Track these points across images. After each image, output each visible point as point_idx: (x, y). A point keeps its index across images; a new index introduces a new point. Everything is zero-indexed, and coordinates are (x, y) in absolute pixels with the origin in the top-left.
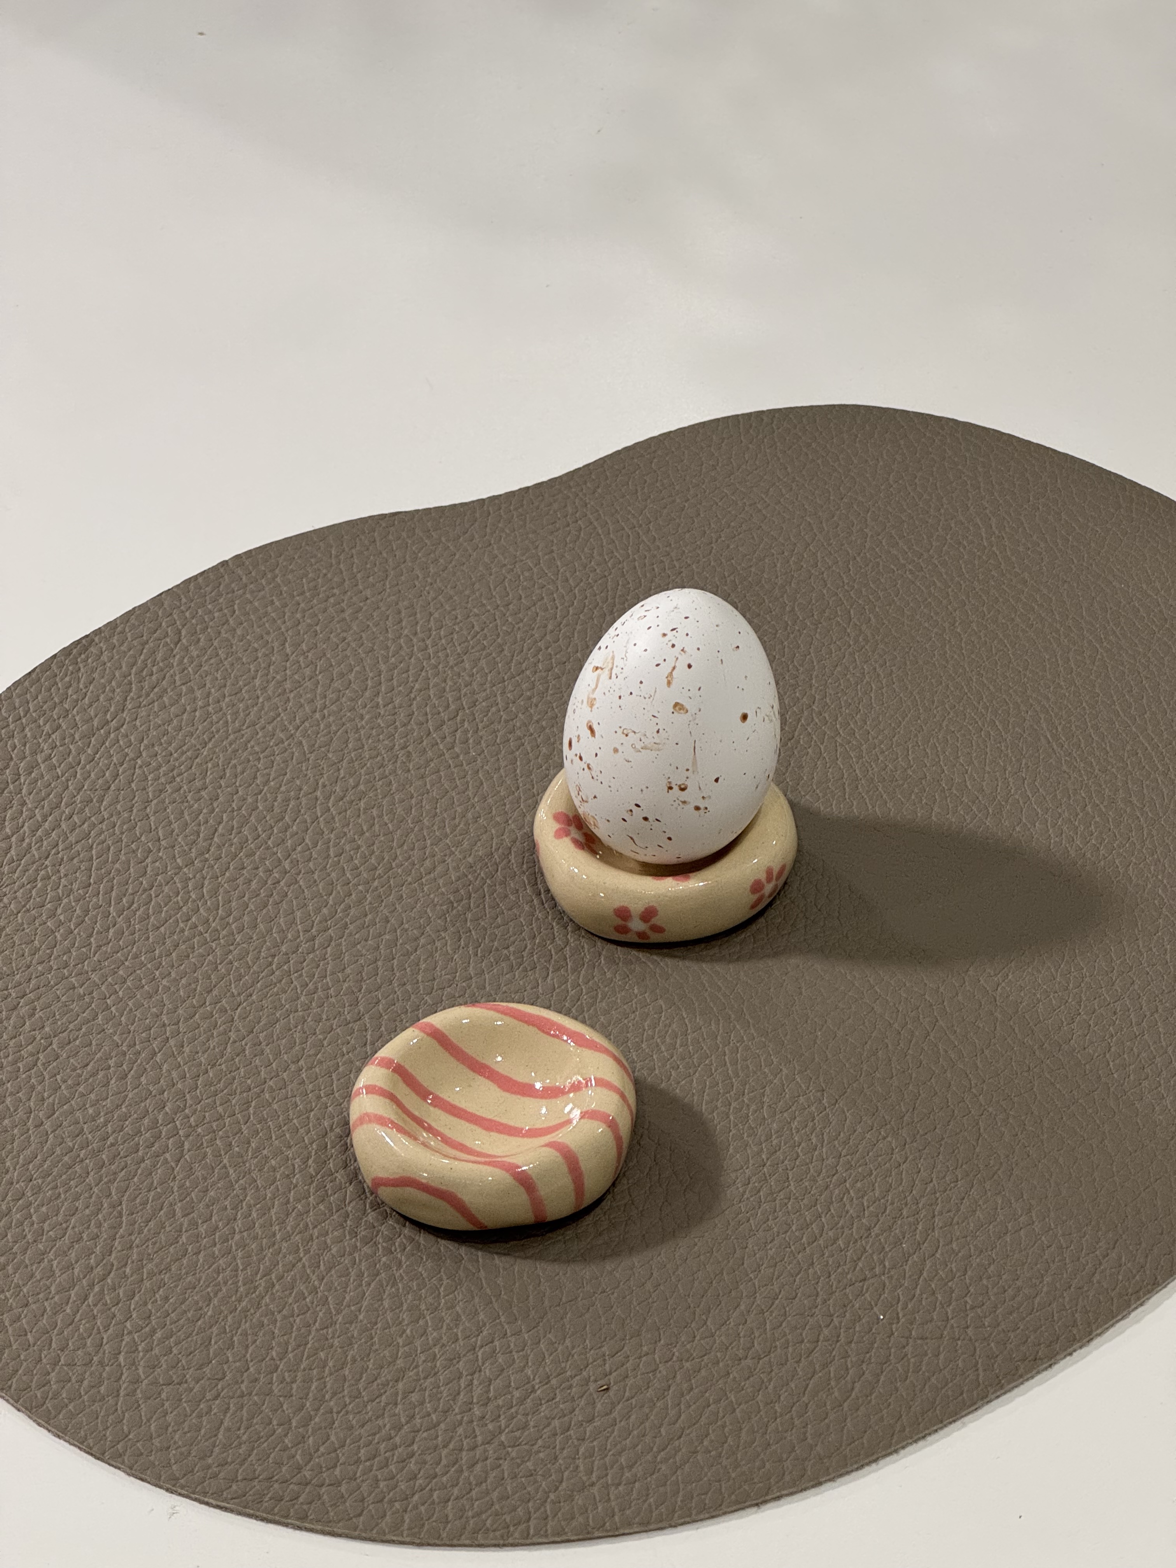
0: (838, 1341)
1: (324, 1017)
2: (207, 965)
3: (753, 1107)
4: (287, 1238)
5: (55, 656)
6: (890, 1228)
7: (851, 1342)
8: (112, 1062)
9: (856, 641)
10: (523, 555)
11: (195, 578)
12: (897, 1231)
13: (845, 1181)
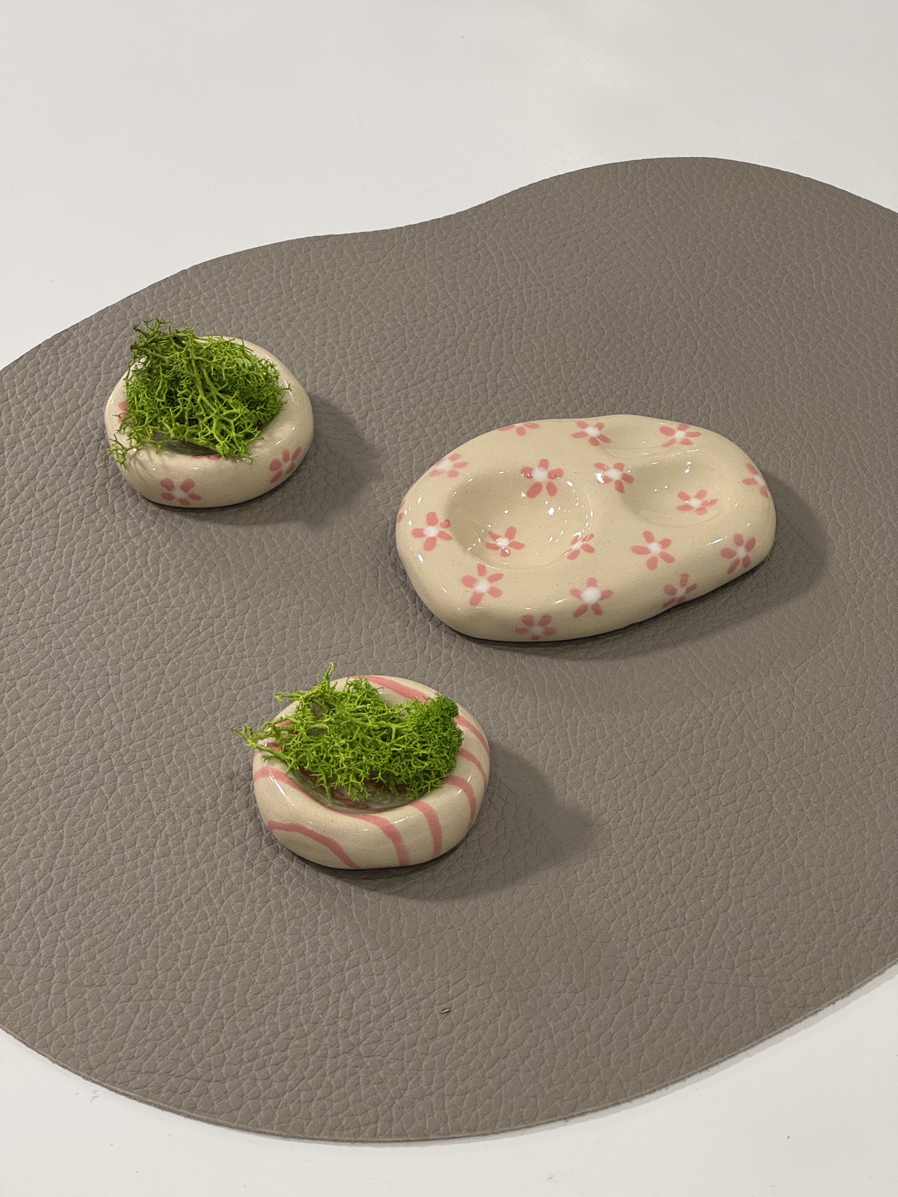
0: (641, 982)
1: (239, 674)
2: (147, 624)
3: (587, 773)
4: (196, 865)
5: (39, 347)
6: (692, 885)
7: (652, 983)
8: (63, 704)
9: (700, 369)
10: (431, 278)
11: (159, 283)
12: (697, 888)
13: (658, 842)
